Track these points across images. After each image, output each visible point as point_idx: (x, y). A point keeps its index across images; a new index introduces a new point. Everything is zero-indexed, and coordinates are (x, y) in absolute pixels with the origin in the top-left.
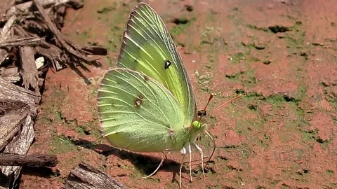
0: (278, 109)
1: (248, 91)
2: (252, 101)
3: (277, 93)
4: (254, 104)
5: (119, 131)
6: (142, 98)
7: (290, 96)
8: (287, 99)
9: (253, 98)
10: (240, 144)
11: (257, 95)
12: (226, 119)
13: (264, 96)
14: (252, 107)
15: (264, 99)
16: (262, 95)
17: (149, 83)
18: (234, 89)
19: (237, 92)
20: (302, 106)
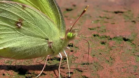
0: (120, 44)
1: (101, 35)
2: (103, 40)
3: (118, 36)
4: (104, 41)
5: (6, 46)
6: (22, 21)
7: (127, 38)
8: (125, 40)
9: (104, 39)
10: (93, 62)
11: (106, 37)
12: (85, 48)
13: (111, 37)
14: (103, 43)
15: (111, 39)
16: (110, 37)
17: (27, 9)
18: (93, 34)
19: (95, 36)
20: (134, 43)
